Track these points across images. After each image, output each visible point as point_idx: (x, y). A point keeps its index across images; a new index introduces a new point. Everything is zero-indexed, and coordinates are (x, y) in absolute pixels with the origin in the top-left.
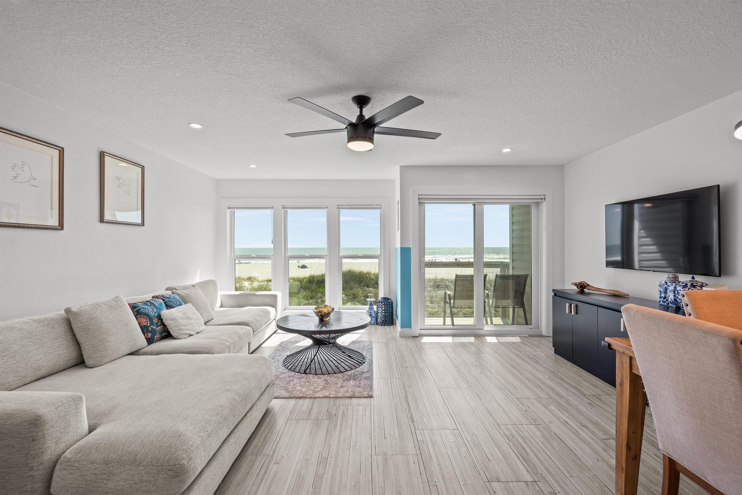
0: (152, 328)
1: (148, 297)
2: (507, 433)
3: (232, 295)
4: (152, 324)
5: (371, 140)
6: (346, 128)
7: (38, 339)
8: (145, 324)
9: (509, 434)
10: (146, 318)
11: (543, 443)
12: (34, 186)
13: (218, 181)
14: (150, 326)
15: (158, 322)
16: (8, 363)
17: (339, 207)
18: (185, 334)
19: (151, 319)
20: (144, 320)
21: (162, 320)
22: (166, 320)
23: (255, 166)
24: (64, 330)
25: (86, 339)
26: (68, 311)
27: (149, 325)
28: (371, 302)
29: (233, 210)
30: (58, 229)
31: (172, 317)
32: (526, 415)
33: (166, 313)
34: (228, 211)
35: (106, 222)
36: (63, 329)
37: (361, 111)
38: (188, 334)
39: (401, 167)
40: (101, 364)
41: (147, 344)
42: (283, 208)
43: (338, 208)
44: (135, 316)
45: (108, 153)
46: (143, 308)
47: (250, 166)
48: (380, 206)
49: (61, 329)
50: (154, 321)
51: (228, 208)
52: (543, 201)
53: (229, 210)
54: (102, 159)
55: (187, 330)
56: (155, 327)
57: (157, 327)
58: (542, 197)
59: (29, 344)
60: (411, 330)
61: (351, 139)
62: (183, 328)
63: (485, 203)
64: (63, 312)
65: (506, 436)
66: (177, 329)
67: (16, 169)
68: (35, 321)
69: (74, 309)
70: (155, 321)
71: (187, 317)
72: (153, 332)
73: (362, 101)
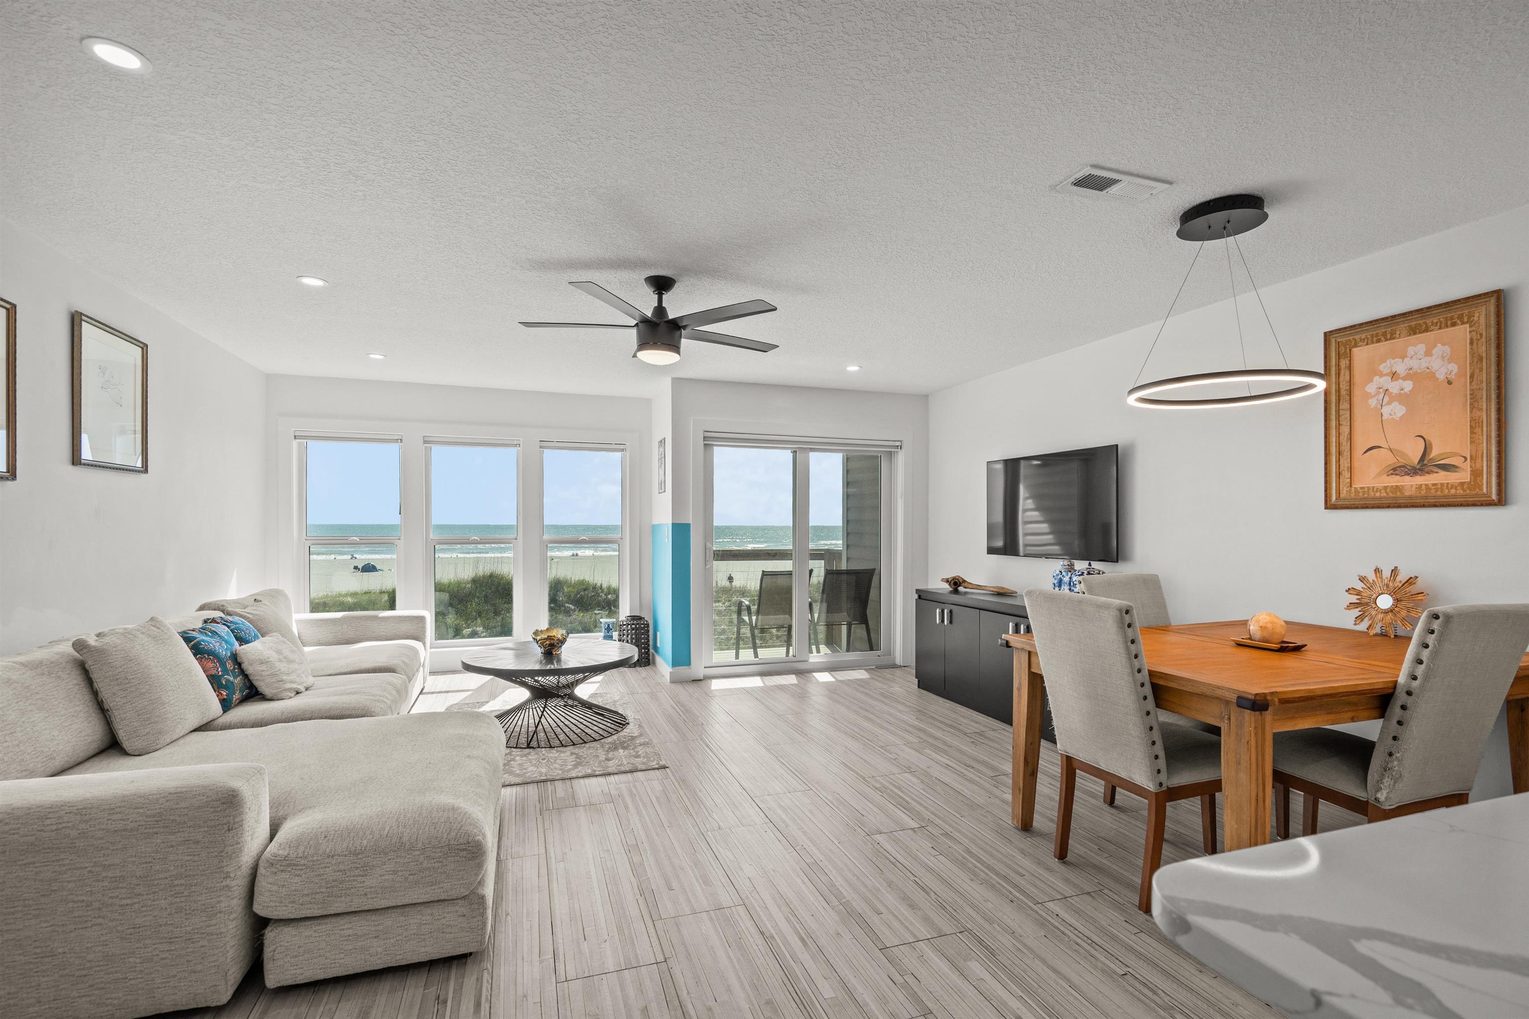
0: (227, 680)
2: (878, 785)
3: (322, 620)
4: (225, 671)
5: (675, 347)
6: (637, 325)
7: (41, 699)
8: (213, 672)
9: (880, 786)
10: (213, 661)
11: (923, 790)
13: (270, 379)
14: (222, 676)
15: (234, 668)
16: (7, 744)
17: (544, 444)
18: (290, 690)
19: (221, 662)
20: (210, 664)
21: (240, 665)
22: (251, 665)
23: (381, 357)
24: (77, 684)
25: (124, 700)
26: (79, 645)
27: (220, 673)
28: (609, 625)
29: (305, 441)
30: (7, 479)
31: (261, 657)
32: (897, 764)
33: (243, 649)
34: (295, 443)
35: (84, 464)
36: (75, 682)
37: (660, 300)
39: (673, 379)
40: (158, 747)
41: (222, 712)
42: (425, 442)
43: (541, 446)
44: (195, 655)
45: (88, 317)
46: (203, 641)
47: (371, 356)
48: (622, 447)
49: (73, 681)
50: (228, 666)
51: (294, 437)
52: (899, 450)
53: (297, 441)
54: (76, 328)
55: (292, 682)
56: (231, 679)
57: (235, 678)
58: (898, 444)
59: (30, 708)
60: (690, 668)
61: (643, 344)
62: (285, 678)
63: (812, 450)
64: (72, 648)
65: (876, 788)
66: (274, 680)
68: (22, 664)
69: (92, 642)
70: (230, 665)
71: (285, 658)
72: (229, 686)
73: (662, 284)
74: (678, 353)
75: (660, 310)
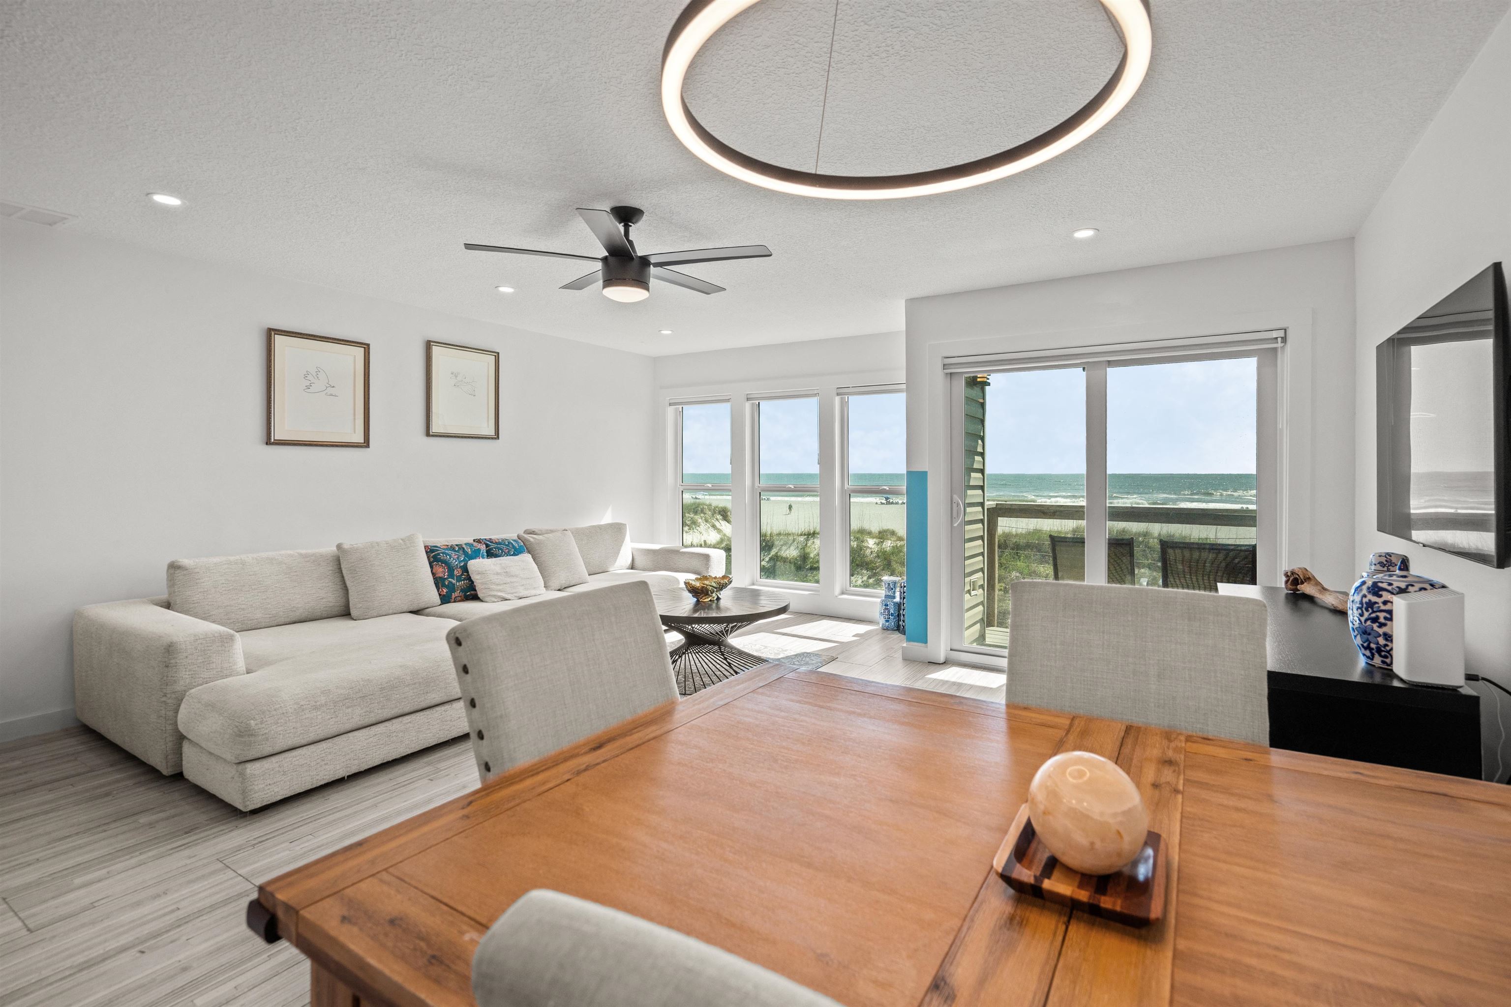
0: (450, 582)
4: (451, 575)
5: (644, 285)
7: (297, 575)
8: (441, 575)
10: (444, 568)
12: (331, 395)
13: (656, 361)
14: (448, 578)
15: (462, 574)
16: (258, 597)
17: (841, 392)
18: (494, 596)
19: (451, 570)
20: (441, 570)
21: (467, 572)
23: (670, 332)
24: (331, 570)
25: (352, 584)
26: (339, 547)
27: (446, 577)
28: (889, 584)
29: (681, 407)
30: (362, 447)
31: (480, 570)
33: (475, 565)
34: (671, 411)
35: (433, 435)
36: (331, 568)
37: (626, 233)
38: (499, 597)
39: (907, 301)
40: (366, 617)
41: (440, 603)
42: (748, 399)
43: (838, 394)
44: (430, 562)
46: (447, 553)
49: (328, 569)
50: (456, 572)
51: (670, 404)
53: (672, 407)
54: (429, 352)
55: (500, 591)
56: (454, 582)
57: (458, 581)
59: (285, 580)
60: (927, 647)
64: (335, 549)
66: (483, 587)
67: (310, 377)
68: (301, 555)
69: (346, 546)
71: (511, 572)
72: (451, 587)
74: (647, 287)
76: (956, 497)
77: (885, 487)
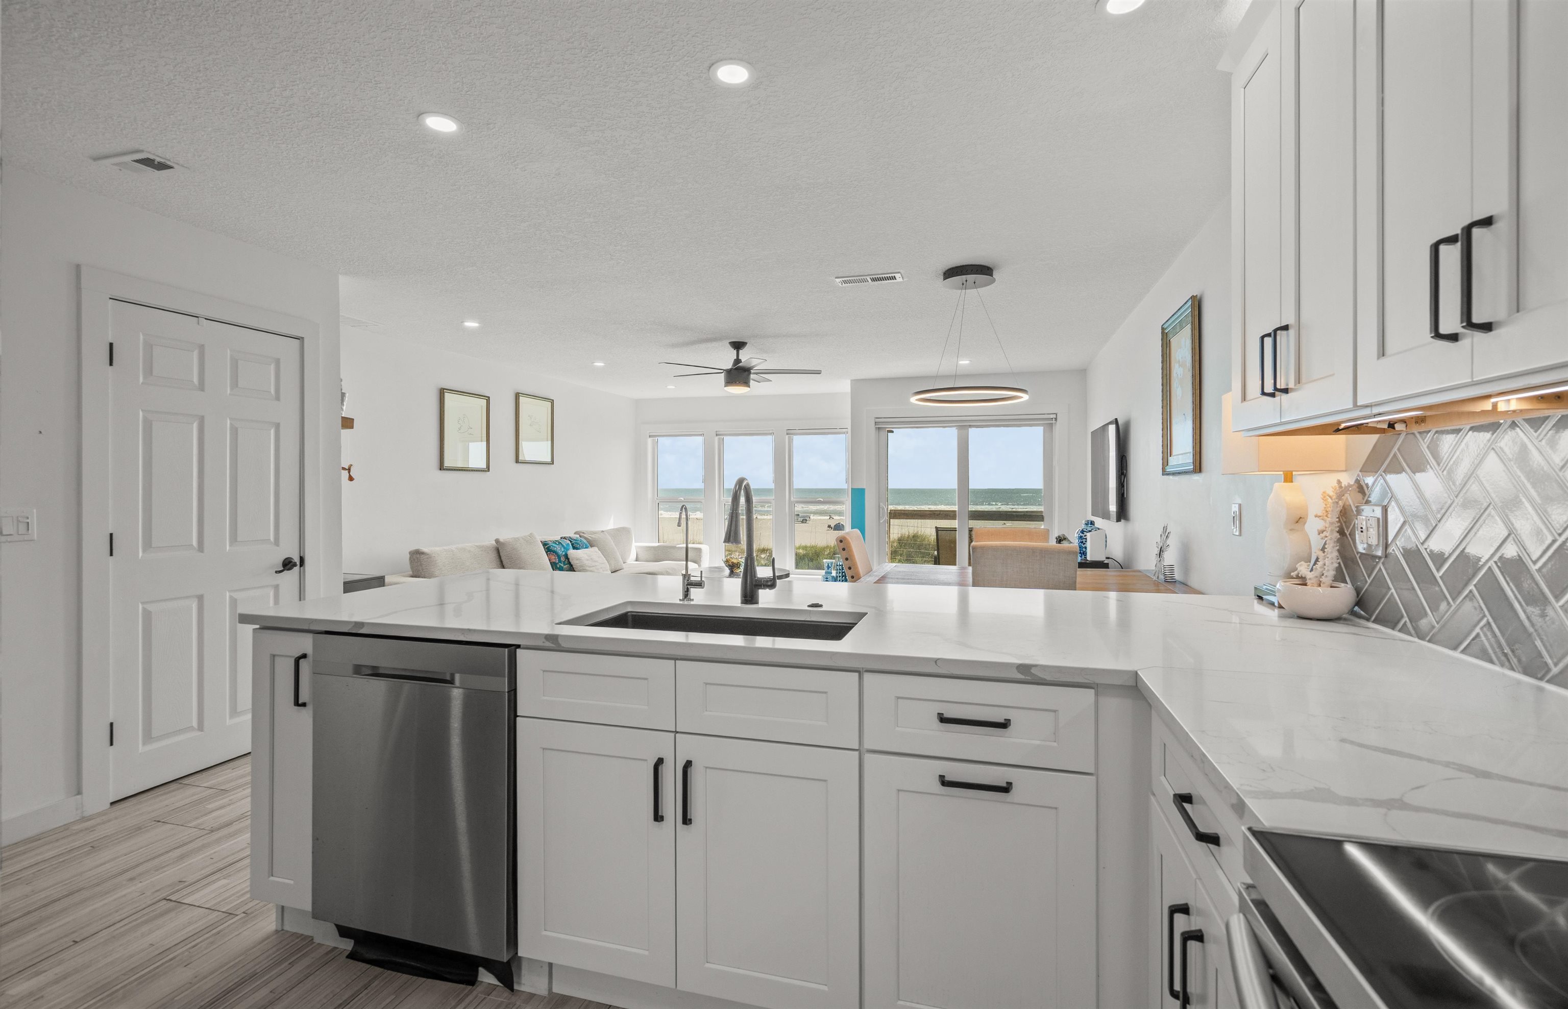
0: (560, 566)
1: (558, 538)
4: (560, 561)
5: (746, 383)
6: (724, 372)
8: (554, 561)
10: (555, 556)
12: (470, 434)
13: (637, 402)
14: (558, 563)
15: (565, 561)
17: (790, 433)
19: (559, 557)
20: (553, 557)
21: (568, 559)
22: (572, 560)
26: (497, 541)
29: (656, 438)
30: (486, 471)
31: (578, 557)
33: (572, 553)
34: (650, 440)
35: (520, 463)
36: (494, 556)
37: (738, 356)
38: (590, 570)
39: (852, 380)
42: (717, 435)
43: (787, 434)
44: (546, 552)
45: (522, 394)
46: (552, 546)
47: (668, 387)
48: (844, 430)
49: (493, 555)
50: (562, 556)
51: (650, 436)
52: (1054, 422)
53: (651, 438)
54: (517, 400)
56: (562, 565)
57: (565, 565)
58: (1052, 416)
61: (728, 384)
62: (587, 568)
63: (970, 426)
64: (494, 543)
66: (580, 565)
67: (460, 422)
69: (501, 540)
70: (563, 559)
71: (591, 559)
73: (738, 346)
74: (749, 387)
75: (738, 361)
76: (881, 504)
77: (820, 499)
